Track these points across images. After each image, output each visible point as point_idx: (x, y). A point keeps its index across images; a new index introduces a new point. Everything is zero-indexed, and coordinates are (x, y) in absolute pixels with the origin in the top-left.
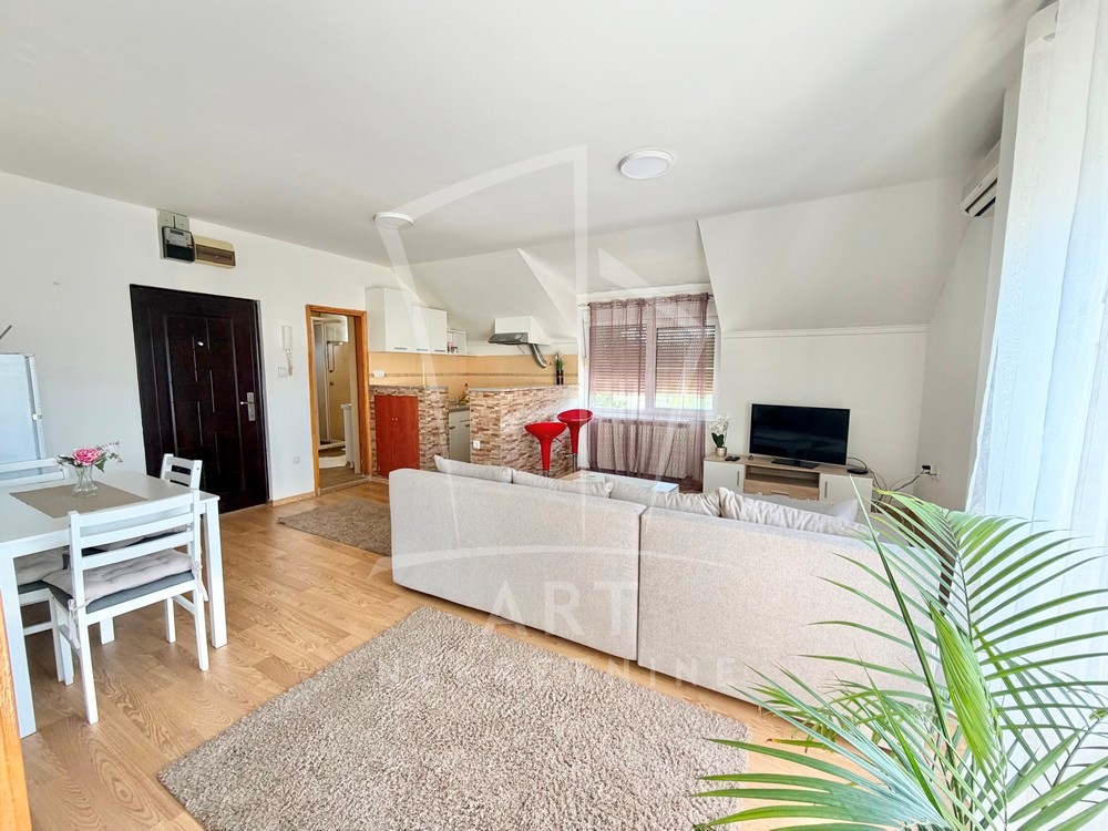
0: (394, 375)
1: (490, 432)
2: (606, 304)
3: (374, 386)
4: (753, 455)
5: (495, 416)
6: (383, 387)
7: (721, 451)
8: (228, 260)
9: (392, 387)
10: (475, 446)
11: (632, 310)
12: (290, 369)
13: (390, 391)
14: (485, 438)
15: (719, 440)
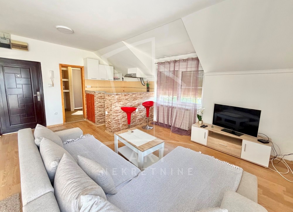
0: (95, 87)
1: (110, 109)
2: (164, 63)
3: (86, 91)
4: (214, 125)
7: (200, 122)
8: (26, 49)
9: (89, 91)
10: (106, 113)
11: (172, 65)
12: (53, 84)
14: (108, 111)
15: (200, 118)
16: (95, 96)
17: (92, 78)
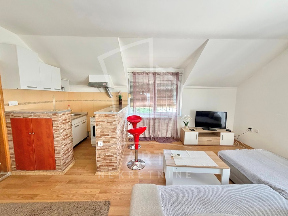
0: (26, 104)
1: (110, 136)
2: (140, 73)
3: (10, 113)
4: (196, 127)
5: (113, 127)
6: (20, 113)
7: (187, 127)
9: (29, 113)
10: (99, 145)
11: (151, 76)
13: (26, 115)
14: (106, 140)
16: (56, 121)
17: (28, 87)
